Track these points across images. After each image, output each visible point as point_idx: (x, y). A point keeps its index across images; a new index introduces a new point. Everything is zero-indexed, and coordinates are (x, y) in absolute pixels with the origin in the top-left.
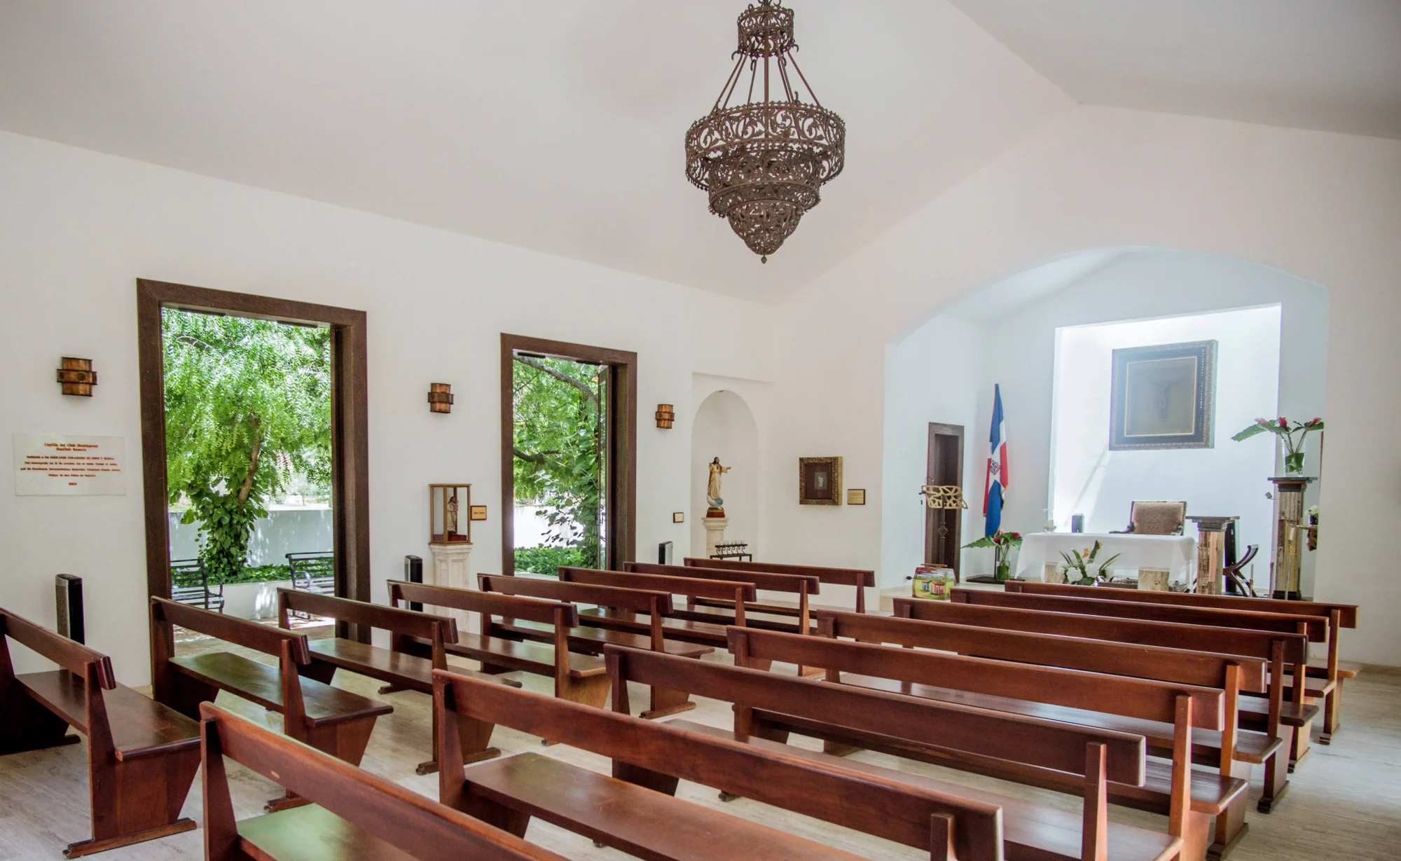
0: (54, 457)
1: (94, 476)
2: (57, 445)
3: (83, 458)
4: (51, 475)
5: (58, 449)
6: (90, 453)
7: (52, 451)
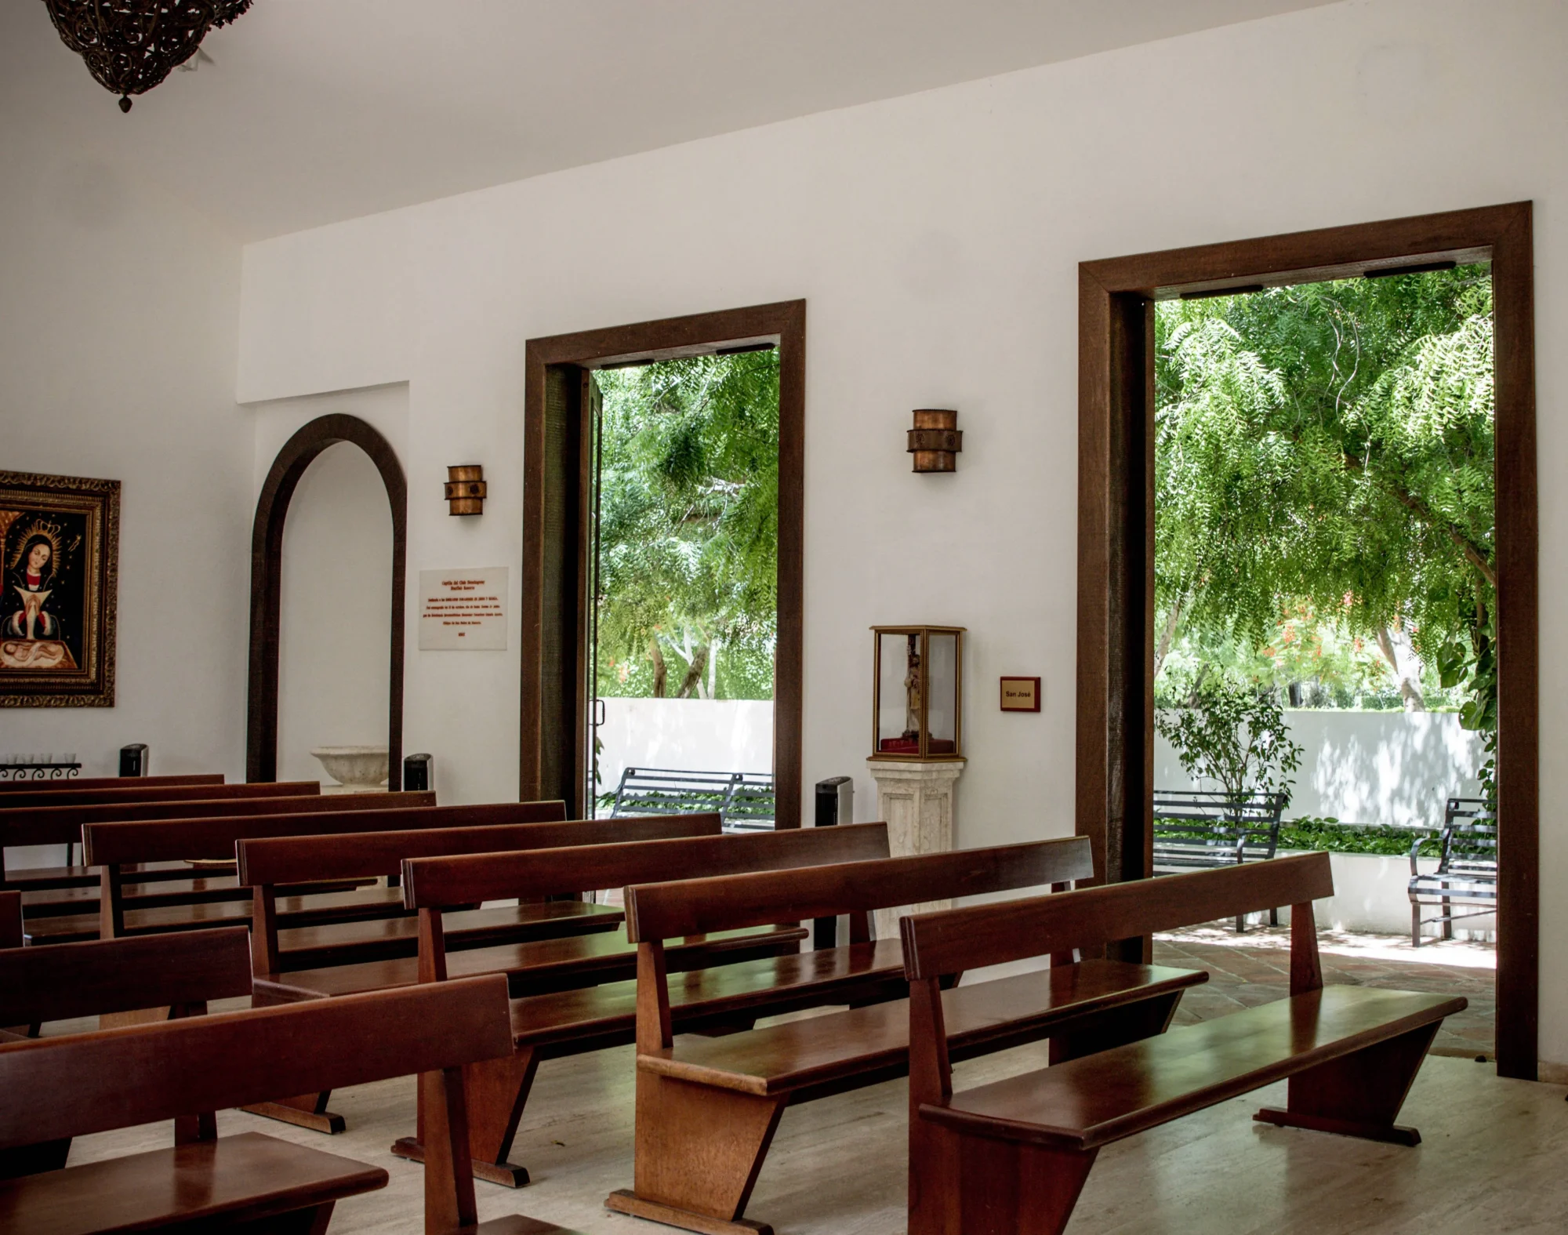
0: (449, 600)
1: (479, 623)
2: (451, 583)
3: (471, 599)
4: (446, 623)
5: (453, 589)
6: (478, 591)
7: (447, 593)
